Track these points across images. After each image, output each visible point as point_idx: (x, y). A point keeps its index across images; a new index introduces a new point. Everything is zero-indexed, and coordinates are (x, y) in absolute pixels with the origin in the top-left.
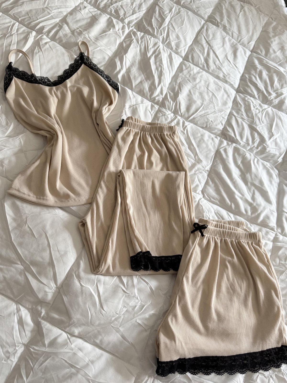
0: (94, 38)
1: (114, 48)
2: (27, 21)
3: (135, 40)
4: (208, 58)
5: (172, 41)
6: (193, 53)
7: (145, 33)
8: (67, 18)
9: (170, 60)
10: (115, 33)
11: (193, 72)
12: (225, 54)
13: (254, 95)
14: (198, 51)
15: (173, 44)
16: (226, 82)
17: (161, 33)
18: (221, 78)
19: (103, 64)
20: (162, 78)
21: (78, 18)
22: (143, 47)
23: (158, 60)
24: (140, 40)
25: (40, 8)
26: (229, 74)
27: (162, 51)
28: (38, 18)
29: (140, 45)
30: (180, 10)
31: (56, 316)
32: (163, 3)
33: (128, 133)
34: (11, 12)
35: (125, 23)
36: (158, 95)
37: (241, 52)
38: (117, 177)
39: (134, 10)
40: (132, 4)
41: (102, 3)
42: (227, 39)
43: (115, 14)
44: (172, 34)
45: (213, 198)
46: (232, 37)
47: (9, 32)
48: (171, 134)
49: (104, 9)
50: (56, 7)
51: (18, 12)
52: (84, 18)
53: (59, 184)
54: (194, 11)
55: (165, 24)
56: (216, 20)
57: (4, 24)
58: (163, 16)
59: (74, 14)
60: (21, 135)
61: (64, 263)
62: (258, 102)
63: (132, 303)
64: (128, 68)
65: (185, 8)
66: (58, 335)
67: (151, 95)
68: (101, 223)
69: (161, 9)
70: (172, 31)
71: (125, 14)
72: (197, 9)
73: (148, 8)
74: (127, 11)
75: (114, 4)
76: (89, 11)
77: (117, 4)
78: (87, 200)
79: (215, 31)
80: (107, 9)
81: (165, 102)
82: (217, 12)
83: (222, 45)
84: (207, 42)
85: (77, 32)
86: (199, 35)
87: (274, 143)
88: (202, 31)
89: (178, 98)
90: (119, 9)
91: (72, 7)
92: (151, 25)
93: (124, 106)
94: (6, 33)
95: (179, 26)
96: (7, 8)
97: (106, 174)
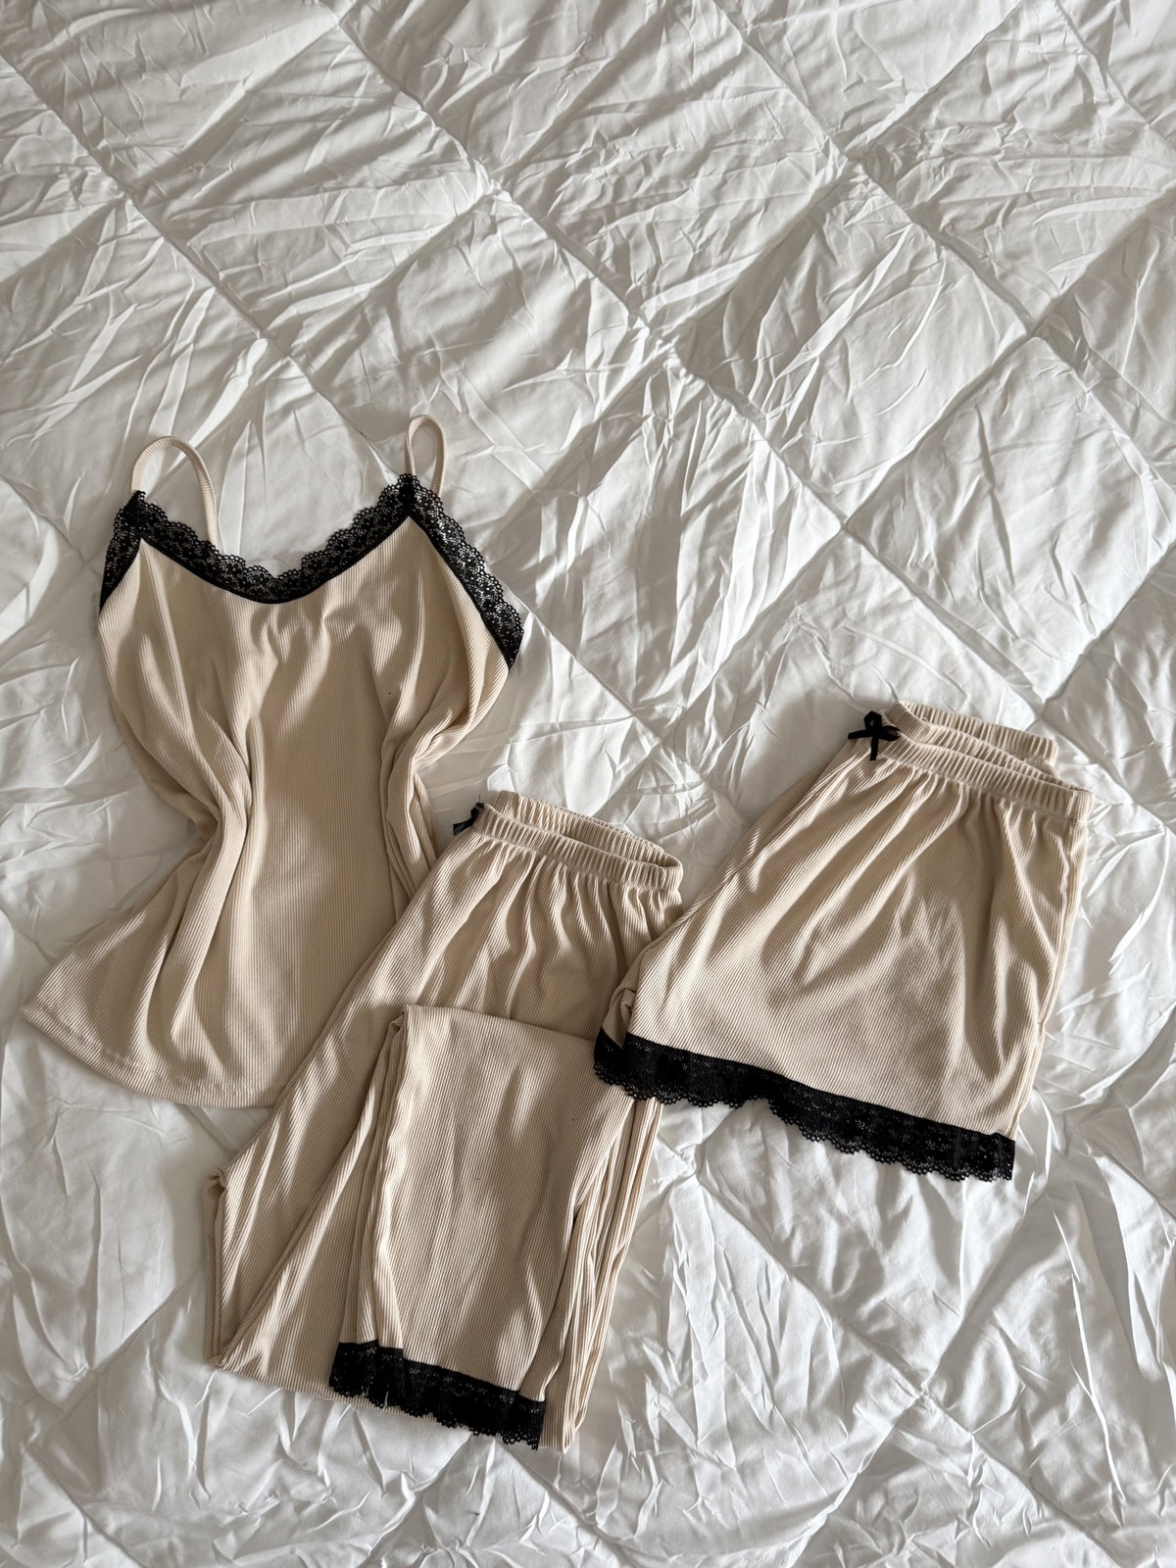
0: (481, 396)
1: (554, 450)
2: (247, 286)
3: (648, 426)
4: (957, 538)
5: (814, 442)
6: (898, 505)
7: (711, 382)
8: (400, 286)
9: (773, 536)
10: (577, 379)
11: (862, 606)
12: (1054, 524)
13: (1111, 756)
14: (923, 498)
15: (817, 454)
16: (1003, 665)
17: (776, 397)
18: (987, 647)
19: (494, 517)
20: (708, 623)
21: (447, 287)
22: (672, 464)
23: (716, 536)
24: (671, 425)
25: (309, 229)
26: (1030, 633)
27: (748, 492)
28: (290, 277)
29: (665, 452)
30: (917, 268)
31: (66, 1460)
32: (845, 222)
33: (482, 861)
34: (196, 242)
35: (643, 317)
36: (668, 697)
37: (1139, 518)
38: (391, 1029)
39: (700, 253)
40: (703, 220)
41: (570, 209)
42: (1092, 448)
43: (612, 270)
44: (826, 403)
45: (734, 1190)
46: (1132, 431)
47: (165, 341)
48: (651, 893)
49: (575, 236)
50: (373, 227)
51: (222, 241)
52: (473, 284)
53: (185, 1012)
54: (991, 271)
55: (814, 347)
56: (1078, 332)
57: (157, 297)
58: (819, 301)
59: (437, 260)
60: (112, 798)
61: (128, 1306)
62: (1113, 798)
63: (301, 1488)
64: (586, 551)
65: (949, 247)
66: (56, 1514)
67: (644, 687)
68: (280, 1195)
69: (826, 257)
70: (834, 388)
71: (652, 275)
72: (1008, 266)
73: (769, 242)
74: (668, 258)
75: (622, 215)
76: (505, 246)
77: (636, 217)
78: (263, 1096)
79: (1050, 395)
80: (586, 239)
81: (688, 730)
82: (1104, 283)
83: (1054, 473)
84: (985, 455)
85: (420, 362)
86: (959, 414)
87: (1097, 1013)
88: (984, 391)
89: (745, 726)
90: (637, 246)
91: (438, 225)
92: (746, 342)
93: (517, 727)
94: (156, 344)
95: (876, 361)
96: (185, 221)
97: (351, 1011)
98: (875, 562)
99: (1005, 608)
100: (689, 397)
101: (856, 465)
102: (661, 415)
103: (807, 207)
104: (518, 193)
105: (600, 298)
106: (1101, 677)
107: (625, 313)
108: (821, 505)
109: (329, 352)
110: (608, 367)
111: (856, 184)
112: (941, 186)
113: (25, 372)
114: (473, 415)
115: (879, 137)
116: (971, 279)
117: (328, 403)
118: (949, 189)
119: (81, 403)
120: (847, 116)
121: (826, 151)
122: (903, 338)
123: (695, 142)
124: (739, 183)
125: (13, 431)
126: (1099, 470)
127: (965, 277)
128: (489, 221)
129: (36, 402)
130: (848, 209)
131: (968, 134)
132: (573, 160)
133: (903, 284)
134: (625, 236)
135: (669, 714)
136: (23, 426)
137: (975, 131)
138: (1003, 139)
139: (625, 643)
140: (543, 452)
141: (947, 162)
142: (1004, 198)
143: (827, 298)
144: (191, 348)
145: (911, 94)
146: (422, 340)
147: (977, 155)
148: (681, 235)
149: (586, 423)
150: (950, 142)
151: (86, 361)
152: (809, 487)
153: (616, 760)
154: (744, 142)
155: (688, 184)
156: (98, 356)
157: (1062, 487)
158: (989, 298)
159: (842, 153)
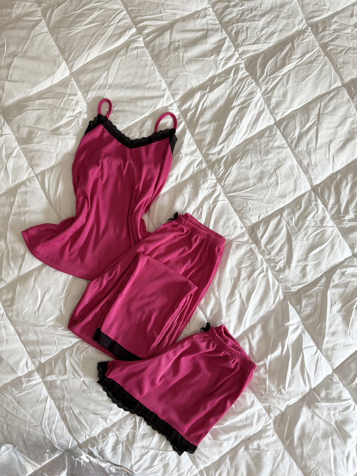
98: (280, 134)
99: (311, 156)
100: (244, 76)
101: (283, 107)
102: (235, 78)
103: (292, 34)
104: (215, 9)
105: (228, 43)
106: (332, 182)
107: (234, 49)
108: (271, 115)
109: (151, 36)
110: (224, 61)
111: (307, 32)
112: (330, 39)
113: (71, 19)
114: (184, 62)
115: (318, 21)
116: (331, 66)
117: (147, 50)
118: (333, 40)
119: (83, 30)
120: (311, 13)
121: (302, 21)
122: (306, 76)
123: (267, 8)
124: (275, 22)
125: (64, 33)
126: (349, 128)
127: (329, 65)
128: (204, 14)
129: (72, 27)
130: (303, 38)
131: (343, 27)
132: (232, 4)
133: (311, 62)
134: (240, 28)
135: (212, 159)
136: (66, 32)
137: (345, 27)
138: (352, 31)
139: (207, 136)
140: (200, 78)
141: (334, 33)
142: (347, 47)
143: (289, 59)
144: (116, 24)
145: (330, 11)
146: (177, 40)
147: (343, 33)
148: (255, 32)
149: (214, 74)
150: (337, 28)
151: (87, 20)
152: (269, 109)
153: (195, 167)
154: (280, 11)
155: (261, 18)
156: (91, 19)
157: (337, 129)
158: (334, 73)
159: (306, 23)
